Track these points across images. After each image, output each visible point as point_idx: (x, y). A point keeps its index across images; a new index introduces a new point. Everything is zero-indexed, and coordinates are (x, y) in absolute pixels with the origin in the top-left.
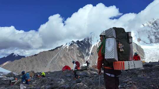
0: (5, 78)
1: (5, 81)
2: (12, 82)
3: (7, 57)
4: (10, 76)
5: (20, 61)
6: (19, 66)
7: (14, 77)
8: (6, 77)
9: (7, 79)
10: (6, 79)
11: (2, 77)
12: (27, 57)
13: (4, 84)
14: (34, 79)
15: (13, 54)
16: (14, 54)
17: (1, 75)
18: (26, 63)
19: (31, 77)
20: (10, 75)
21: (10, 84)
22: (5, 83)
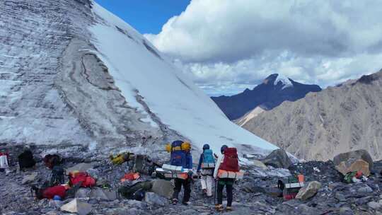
0: (260, 168)
1: (264, 179)
2: (287, 186)
3: (255, 89)
4: (277, 163)
5: (303, 107)
6: (300, 127)
7: (289, 168)
8: (265, 167)
9: (269, 173)
10: (264, 172)
11: (251, 163)
12: (329, 88)
13: (260, 190)
14: (373, 189)
15: (274, 77)
16: (277, 80)
17: (249, 156)
18: (323, 115)
19: (359, 177)
20: (276, 160)
21: (281, 196)
22: (264, 186)
